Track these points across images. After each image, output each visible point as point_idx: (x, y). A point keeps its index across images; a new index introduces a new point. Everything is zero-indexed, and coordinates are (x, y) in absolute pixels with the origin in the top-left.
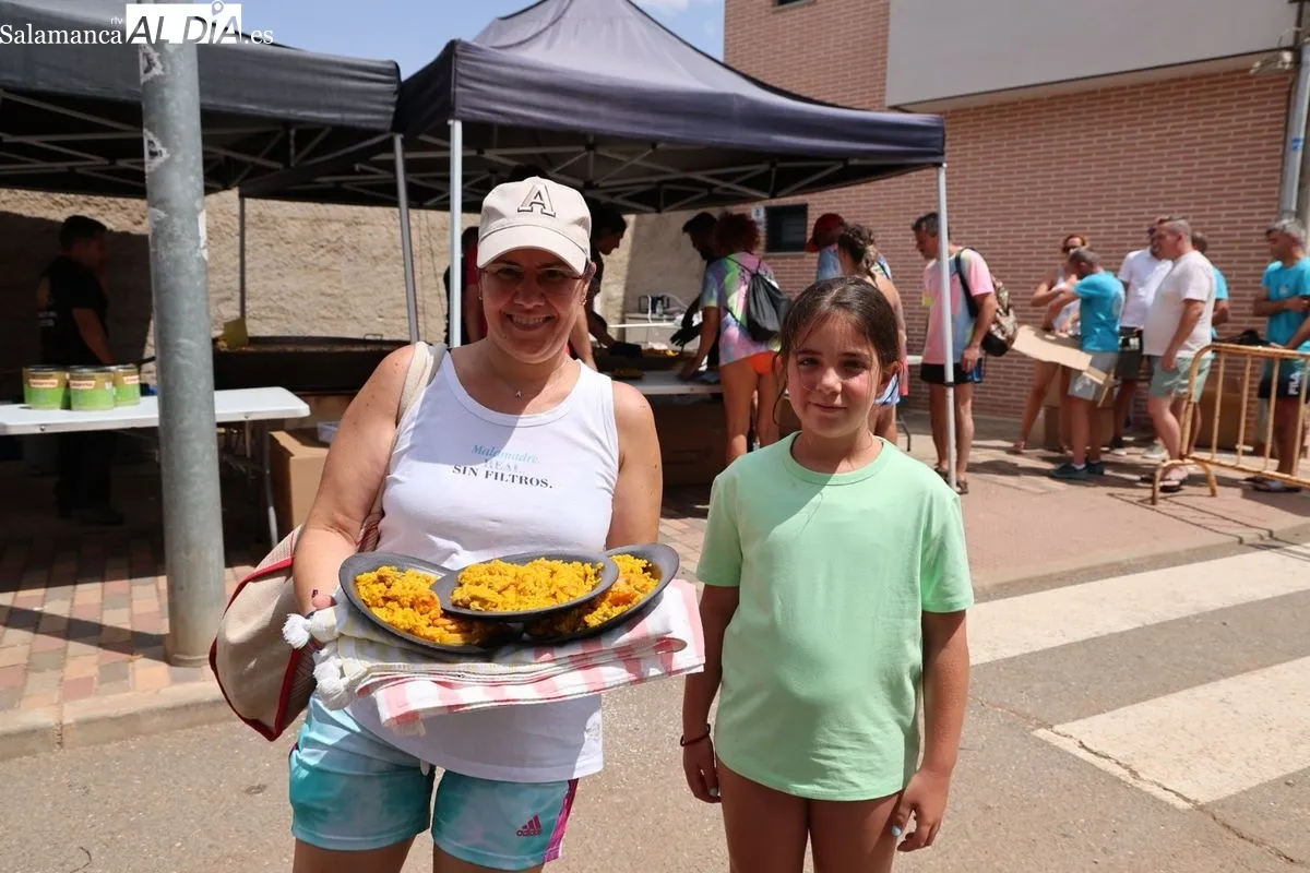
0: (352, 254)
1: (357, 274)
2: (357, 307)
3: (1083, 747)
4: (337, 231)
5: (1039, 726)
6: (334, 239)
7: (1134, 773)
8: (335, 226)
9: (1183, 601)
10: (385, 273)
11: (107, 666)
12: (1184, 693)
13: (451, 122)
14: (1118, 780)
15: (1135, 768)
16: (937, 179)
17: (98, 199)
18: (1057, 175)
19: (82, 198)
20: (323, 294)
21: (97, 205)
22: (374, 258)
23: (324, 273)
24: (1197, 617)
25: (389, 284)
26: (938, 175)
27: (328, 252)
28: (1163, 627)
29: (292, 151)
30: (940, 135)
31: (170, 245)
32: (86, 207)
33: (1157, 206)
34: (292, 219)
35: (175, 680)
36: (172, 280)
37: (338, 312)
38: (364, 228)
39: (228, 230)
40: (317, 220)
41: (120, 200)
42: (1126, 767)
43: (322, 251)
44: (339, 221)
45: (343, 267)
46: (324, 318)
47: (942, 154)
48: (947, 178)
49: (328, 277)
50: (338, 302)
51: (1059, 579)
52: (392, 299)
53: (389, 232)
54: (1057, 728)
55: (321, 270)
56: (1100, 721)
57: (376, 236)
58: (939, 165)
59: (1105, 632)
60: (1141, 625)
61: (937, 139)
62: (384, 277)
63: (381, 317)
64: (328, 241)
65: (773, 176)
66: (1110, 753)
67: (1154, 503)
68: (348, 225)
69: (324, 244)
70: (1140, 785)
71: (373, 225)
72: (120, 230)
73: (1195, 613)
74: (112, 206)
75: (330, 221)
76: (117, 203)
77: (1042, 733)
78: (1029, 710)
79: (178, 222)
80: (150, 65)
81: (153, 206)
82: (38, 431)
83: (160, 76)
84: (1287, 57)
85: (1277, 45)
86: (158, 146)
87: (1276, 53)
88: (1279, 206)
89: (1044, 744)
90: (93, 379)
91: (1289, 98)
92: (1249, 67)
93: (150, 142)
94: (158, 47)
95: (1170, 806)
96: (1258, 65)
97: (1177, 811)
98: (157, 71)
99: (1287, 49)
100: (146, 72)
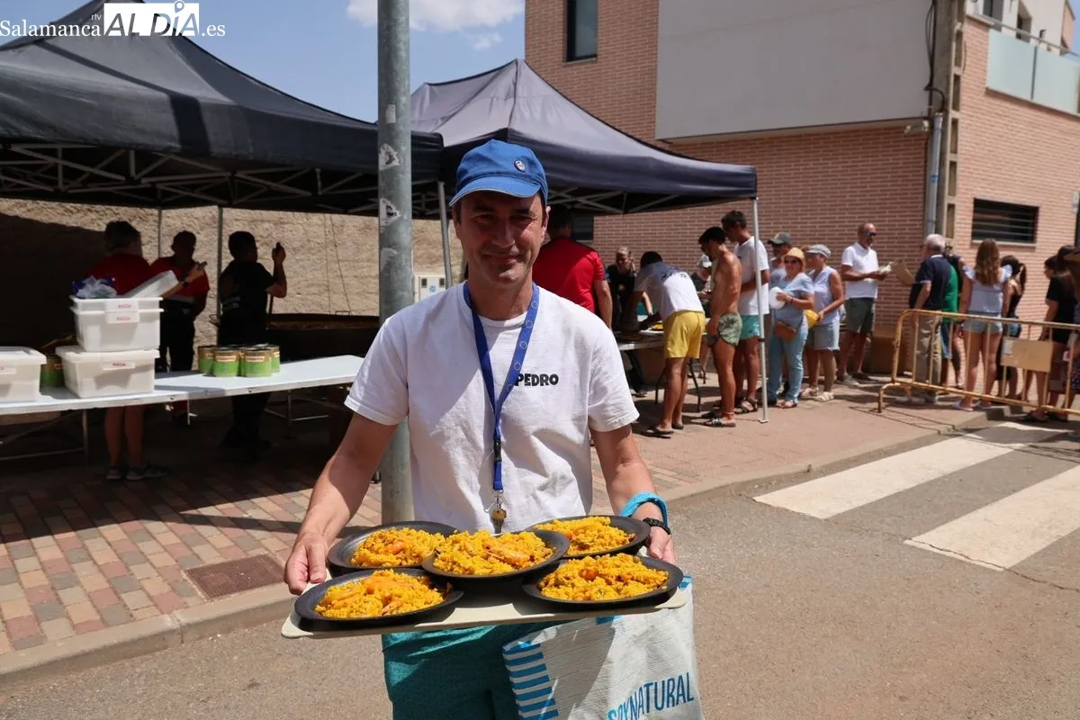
3: (933, 547)
4: (267, 229)
5: (905, 539)
6: (265, 235)
7: (967, 557)
8: (266, 225)
9: (930, 469)
10: (301, 260)
12: (965, 518)
14: (961, 561)
15: (965, 555)
16: (753, 208)
17: (98, 207)
19: (86, 206)
21: (98, 212)
22: (294, 249)
24: (943, 477)
25: (304, 268)
26: (753, 205)
28: (930, 483)
30: (754, 179)
32: (89, 213)
34: (236, 220)
38: (286, 226)
40: (254, 221)
41: (113, 208)
42: (961, 555)
44: (269, 221)
47: (756, 191)
48: (758, 208)
51: (855, 461)
53: (304, 229)
54: (914, 539)
56: (933, 533)
57: (294, 233)
58: (754, 198)
59: (902, 489)
60: (918, 484)
61: (752, 182)
63: (299, 294)
65: (625, 199)
66: (948, 548)
67: (880, 412)
68: (275, 224)
70: (974, 562)
71: (293, 224)
73: (941, 475)
74: (107, 212)
75: (263, 221)
76: (112, 210)
77: (908, 542)
78: (893, 532)
79: (404, 256)
80: (391, 160)
81: (389, 247)
82: (247, 392)
83: (397, 166)
84: (926, 123)
85: (917, 115)
86: (394, 210)
87: (918, 121)
88: (923, 216)
89: (913, 547)
90: (262, 354)
91: (926, 148)
92: (905, 128)
93: (388, 207)
94: (396, 148)
95: (994, 571)
96: (909, 128)
97: (998, 572)
98: (395, 163)
99: (925, 118)
100: (387, 163)
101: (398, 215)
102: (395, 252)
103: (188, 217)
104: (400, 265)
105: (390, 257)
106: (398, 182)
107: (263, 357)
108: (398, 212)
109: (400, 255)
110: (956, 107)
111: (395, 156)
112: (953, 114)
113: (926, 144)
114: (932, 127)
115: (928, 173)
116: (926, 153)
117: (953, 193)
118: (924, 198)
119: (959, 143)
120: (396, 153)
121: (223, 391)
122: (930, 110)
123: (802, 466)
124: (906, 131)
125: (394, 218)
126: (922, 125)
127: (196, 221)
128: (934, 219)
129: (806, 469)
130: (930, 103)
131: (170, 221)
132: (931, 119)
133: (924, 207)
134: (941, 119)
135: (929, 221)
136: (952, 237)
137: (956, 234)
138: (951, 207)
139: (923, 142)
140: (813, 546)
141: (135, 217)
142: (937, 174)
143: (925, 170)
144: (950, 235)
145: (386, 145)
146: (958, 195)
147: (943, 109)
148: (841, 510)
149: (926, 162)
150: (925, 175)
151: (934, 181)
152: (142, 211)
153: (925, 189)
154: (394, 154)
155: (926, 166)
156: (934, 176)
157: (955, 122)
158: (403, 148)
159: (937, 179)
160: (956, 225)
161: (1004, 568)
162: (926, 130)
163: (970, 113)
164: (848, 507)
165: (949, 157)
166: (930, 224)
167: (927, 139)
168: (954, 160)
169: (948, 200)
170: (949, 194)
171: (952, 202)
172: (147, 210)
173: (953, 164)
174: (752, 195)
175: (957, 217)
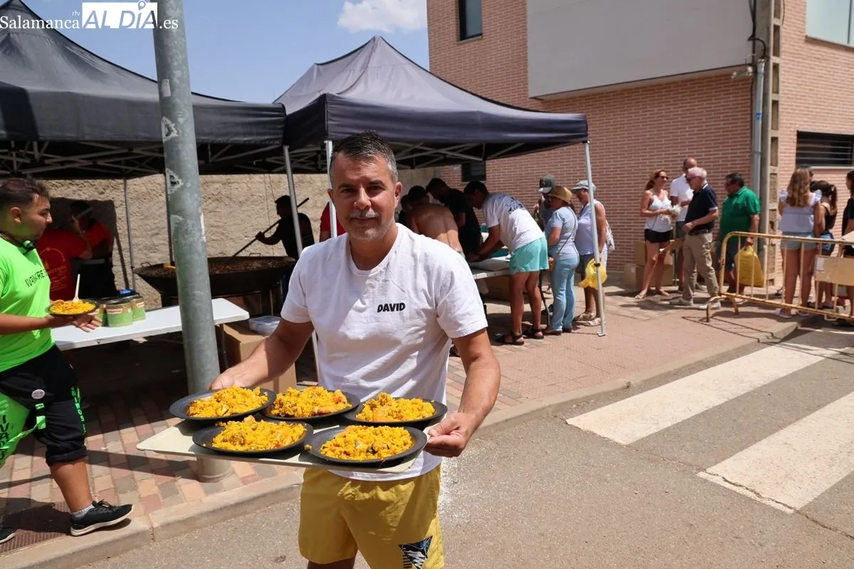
0: (227, 201)
1: (231, 212)
2: (232, 232)
3: (726, 481)
4: (217, 189)
5: (699, 470)
6: (216, 193)
7: (757, 494)
8: (217, 186)
9: (742, 382)
10: (247, 211)
11: (162, 485)
12: (764, 441)
13: (326, 142)
14: (751, 499)
15: (757, 490)
16: (585, 151)
17: (77, 181)
18: (628, 134)
19: (68, 181)
20: (212, 226)
21: (78, 185)
22: (240, 202)
23: (212, 213)
24: (754, 391)
25: (250, 217)
26: (585, 147)
27: (213, 201)
28: (739, 399)
29: (210, 153)
30: (584, 125)
31: (186, 236)
32: (71, 186)
33: (685, 150)
35: (208, 493)
36: (188, 256)
37: (222, 236)
38: (233, 185)
39: (154, 193)
40: (206, 182)
41: (90, 181)
42: (752, 491)
43: (210, 201)
44: (218, 182)
45: (223, 210)
46: (213, 240)
47: (587, 135)
48: (590, 150)
49: (214, 216)
50: (221, 230)
51: (674, 374)
52: (252, 226)
53: (248, 186)
54: (708, 470)
55: (210, 212)
56: (728, 463)
57: (240, 190)
58: (586, 142)
60: (726, 400)
61: (582, 128)
62: (246, 213)
63: (246, 237)
64: (213, 195)
65: (484, 148)
66: (741, 483)
67: (708, 321)
68: (224, 184)
69: (210, 196)
70: (764, 501)
71: (238, 183)
72: (91, 199)
73: (752, 389)
74: (86, 184)
77: (702, 474)
78: (689, 460)
79: (190, 222)
80: (170, 131)
81: (175, 214)
82: (96, 344)
83: (176, 137)
84: (750, 69)
85: (744, 63)
86: (176, 179)
87: (742, 68)
88: (751, 148)
89: (706, 481)
90: (121, 307)
91: (751, 91)
92: (731, 74)
93: (171, 177)
94: (174, 120)
95: (783, 513)
96: (735, 74)
97: (787, 515)
98: (174, 134)
99: (750, 65)
100: (167, 135)
101: (181, 184)
102: (181, 219)
103: (152, 184)
104: (186, 230)
105: (177, 223)
106: (178, 152)
107: (121, 309)
108: (180, 181)
109: (185, 221)
110: (777, 53)
111: (173, 128)
112: (773, 59)
113: (752, 88)
114: (755, 72)
115: (754, 111)
116: (752, 95)
117: (775, 127)
118: (751, 133)
119: (781, 84)
120: (173, 125)
121: (72, 344)
122: (753, 57)
123: (622, 382)
124: (733, 77)
125: (177, 187)
126: (746, 70)
127: (158, 186)
128: (760, 150)
129: (625, 385)
130: (754, 52)
131: (137, 188)
132: (754, 65)
133: (751, 141)
134: (763, 65)
135: (755, 152)
136: (776, 165)
137: (780, 162)
138: (775, 140)
139: (750, 86)
140: (606, 480)
141: (108, 187)
142: (761, 112)
143: (751, 110)
144: (774, 163)
145: (164, 118)
146: (780, 129)
147: (765, 56)
148: (644, 434)
149: (752, 101)
150: (751, 114)
151: (758, 118)
152: (113, 182)
153: (751, 126)
154: (172, 126)
155: (751, 105)
156: (759, 114)
157: (776, 67)
158: (181, 120)
159: (761, 116)
160: (780, 155)
161: (795, 509)
162: (750, 74)
163: (791, 58)
164: (654, 430)
165: (771, 97)
166: (756, 156)
167: (752, 83)
168: (776, 99)
169: (771, 134)
170: (772, 129)
171: (775, 135)
172: (117, 180)
173: (775, 103)
174: (584, 139)
175: (781, 147)
